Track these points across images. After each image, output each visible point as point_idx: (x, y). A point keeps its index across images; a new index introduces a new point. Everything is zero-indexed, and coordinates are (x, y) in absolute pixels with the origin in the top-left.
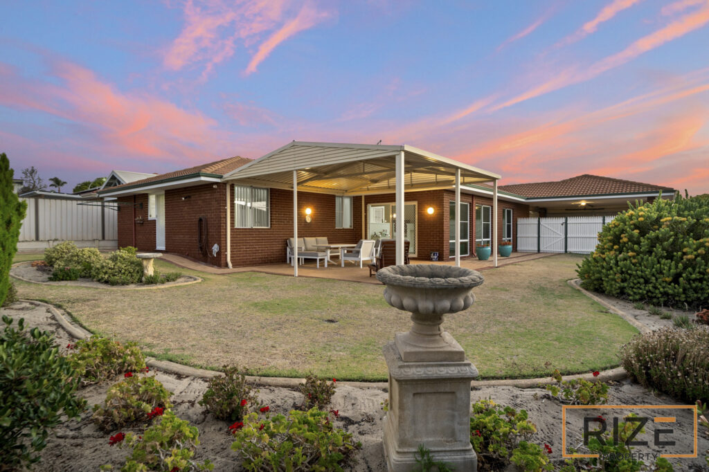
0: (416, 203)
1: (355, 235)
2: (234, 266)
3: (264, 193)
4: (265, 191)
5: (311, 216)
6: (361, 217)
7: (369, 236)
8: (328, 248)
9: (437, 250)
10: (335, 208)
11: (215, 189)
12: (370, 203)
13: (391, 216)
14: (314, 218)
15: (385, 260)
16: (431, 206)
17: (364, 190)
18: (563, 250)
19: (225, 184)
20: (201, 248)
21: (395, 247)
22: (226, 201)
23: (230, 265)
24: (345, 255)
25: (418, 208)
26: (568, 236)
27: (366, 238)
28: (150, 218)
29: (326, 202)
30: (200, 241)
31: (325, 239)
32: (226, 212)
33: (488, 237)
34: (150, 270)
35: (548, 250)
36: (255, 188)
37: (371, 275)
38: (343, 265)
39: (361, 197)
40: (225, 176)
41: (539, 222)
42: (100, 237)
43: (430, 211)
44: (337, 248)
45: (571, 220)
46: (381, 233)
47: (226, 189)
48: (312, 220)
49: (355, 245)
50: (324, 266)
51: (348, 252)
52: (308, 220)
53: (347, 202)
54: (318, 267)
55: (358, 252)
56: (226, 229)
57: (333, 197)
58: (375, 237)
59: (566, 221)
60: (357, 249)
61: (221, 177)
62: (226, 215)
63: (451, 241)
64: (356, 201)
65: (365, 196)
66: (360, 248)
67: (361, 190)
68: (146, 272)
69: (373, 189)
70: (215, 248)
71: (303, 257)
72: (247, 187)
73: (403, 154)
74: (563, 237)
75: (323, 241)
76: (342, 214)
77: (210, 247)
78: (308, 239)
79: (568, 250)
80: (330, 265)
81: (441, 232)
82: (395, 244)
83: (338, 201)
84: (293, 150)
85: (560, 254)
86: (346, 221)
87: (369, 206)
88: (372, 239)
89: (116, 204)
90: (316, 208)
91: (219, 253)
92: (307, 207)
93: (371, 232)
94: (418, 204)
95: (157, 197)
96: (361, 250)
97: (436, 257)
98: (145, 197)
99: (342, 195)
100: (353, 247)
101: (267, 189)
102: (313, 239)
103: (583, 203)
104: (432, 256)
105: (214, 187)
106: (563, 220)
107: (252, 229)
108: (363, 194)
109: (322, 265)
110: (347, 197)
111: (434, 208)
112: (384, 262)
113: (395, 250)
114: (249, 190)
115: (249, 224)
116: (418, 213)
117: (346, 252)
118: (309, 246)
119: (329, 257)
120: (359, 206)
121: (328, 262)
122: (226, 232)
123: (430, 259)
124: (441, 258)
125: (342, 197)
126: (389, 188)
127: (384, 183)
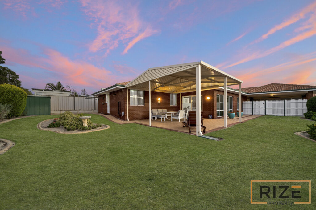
0: (202, 95)
1: (178, 108)
2: (130, 120)
3: (142, 93)
4: (143, 92)
5: (160, 101)
6: (180, 101)
7: (183, 109)
8: (166, 113)
9: (211, 114)
10: (170, 98)
11: (123, 91)
12: (183, 96)
13: (191, 101)
14: (162, 102)
15: (190, 121)
16: (208, 96)
17: (181, 91)
18: (264, 114)
19: (126, 89)
20: (119, 113)
21: (196, 114)
22: (127, 95)
23: (128, 120)
24: (173, 116)
25: (203, 97)
26: (266, 108)
27: (182, 110)
28: (106, 103)
29: (166, 96)
30: (118, 111)
31: (166, 110)
32: (127, 100)
33: (231, 109)
34: (86, 124)
35: (257, 114)
36: (139, 91)
37: (183, 127)
38: (172, 120)
39: (179, 94)
40: (126, 86)
41: (252, 102)
42: (94, 109)
43: (208, 98)
44: (170, 113)
45: (267, 102)
46: (187, 107)
47: (126, 91)
48: (161, 102)
49: (177, 112)
50: (164, 120)
51: (174, 115)
52: (159, 102)
53: (174, 96)
54: (162, 121)
55: (178, 115)
56: (127, 106)
57: (169, 94)
58: (185, 109)
59: (266, 102)
60: (178, 114)
61: (124, 86)
62: (127, 101)
63: (217, 111)
64: (178, 95)
65: (181, 93)
66: (179, 113)
68: (83, 124)
69: (184, 90)
70: (123, 113)
71: (157, 117)
72: (135, 90)
73: (200, 66)
74: (264, 108)
75: (165, 111)
76: (173, 100)
77: (121, 113)
78: (159, 110)
79: (267, 114)
80: (167, 120)
81: (213, 107)
82: (196, 113)
83: (171, 95)
84: (149, 72)
85: (263, 116)
86: (174, 103)
87: (183, 97)
88: (184, 110)
89: (98, 98)
90: (162, 98)
91: (124, 115)
92: (159, 98)
93: (183, 107)
95: (108, 95)
96: (179, 114)
97: (211, 117)
98: (105, 95)
99: (172, 93)
100: (176, 113)
101: (143, 91)
102: (161, 110)
103: (272, 95)
104: (209, 117)
105: (123, 90)
106: (264, 102)
107: (137, 106)
109: (163, 120)
110: (175, 94)
111: (210, 97)
112: (189, 121)
113: (196, 116)
114: (136, 91)
115: (136, 104)
116: (203, 99)
117: (173, 115)
118: (159, 113)
119: (166, 117)
120: (179, 97)
121: (166, 118)
122: (127, 107)
123: (208, 118)
124: (213, 118)
125: (172, 94)
126: (191, 89)
127: (189, 88)
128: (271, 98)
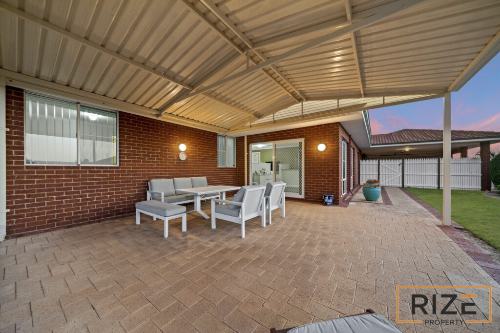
0: (302, 140)
1: (238, 173)
5: (186, 153)
6: (244, 157)
9: (331, 193)
12: (252, 143)
14: (190, 155)
16: (321, 143)
17: (247, 128)
18: (401, 185)
25: (306, 146)
26: (405, 173)
29: (205, 139)
31: (204, 179)
35: (387, 184)
39: (243, 137)
41: (379, 163)
43: (321, 147)
48: (188, 157)
52: (183, 157)
53: (230, 144)
57: (215, 135)
64: (239, 141)
65: (248, 136)
67: (244, 128)
69: (255, 126)
74: (401, 174)
76: (225, 153)
78: (179, 180)
79: (405, 184)
81: (336, 171)
83: (220, 140)
85: (397, 188)
86: (229, 160)
90: (192, 145)
92: (181, 142)
93: (252, 171)
94: (305, 140)
96: (243, 205)
97: (331, 201)
99: (224, 134)
102: (188, 180)
103: (407, 149)
104: (327, 200)
106: (400, 161)
108: (245, 133)
110: (231, 137)
111: (326, 144)
116: (306, 150)
120: (242, 146)
123: (325, 204)
124: (336, 202)
125: (225, 137)
126: (275, 122)
127: (269, 118)
128: (396, 156)
